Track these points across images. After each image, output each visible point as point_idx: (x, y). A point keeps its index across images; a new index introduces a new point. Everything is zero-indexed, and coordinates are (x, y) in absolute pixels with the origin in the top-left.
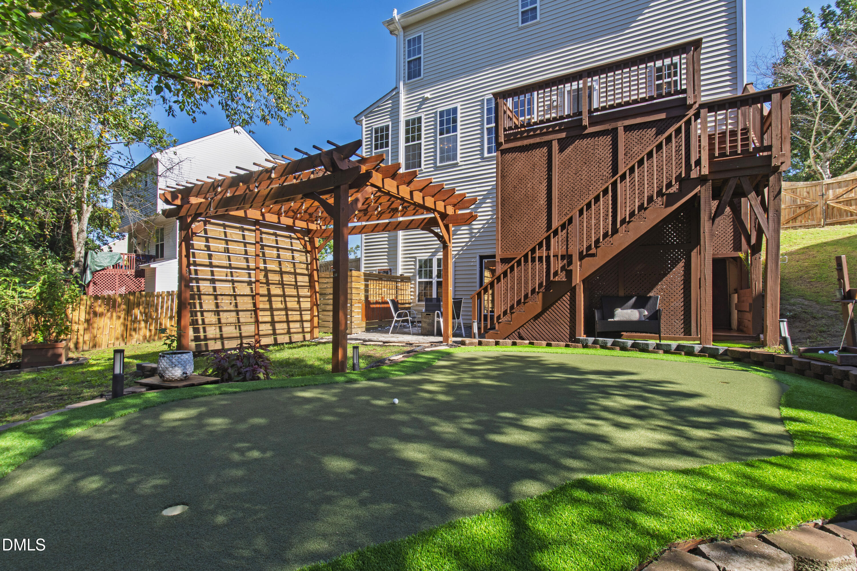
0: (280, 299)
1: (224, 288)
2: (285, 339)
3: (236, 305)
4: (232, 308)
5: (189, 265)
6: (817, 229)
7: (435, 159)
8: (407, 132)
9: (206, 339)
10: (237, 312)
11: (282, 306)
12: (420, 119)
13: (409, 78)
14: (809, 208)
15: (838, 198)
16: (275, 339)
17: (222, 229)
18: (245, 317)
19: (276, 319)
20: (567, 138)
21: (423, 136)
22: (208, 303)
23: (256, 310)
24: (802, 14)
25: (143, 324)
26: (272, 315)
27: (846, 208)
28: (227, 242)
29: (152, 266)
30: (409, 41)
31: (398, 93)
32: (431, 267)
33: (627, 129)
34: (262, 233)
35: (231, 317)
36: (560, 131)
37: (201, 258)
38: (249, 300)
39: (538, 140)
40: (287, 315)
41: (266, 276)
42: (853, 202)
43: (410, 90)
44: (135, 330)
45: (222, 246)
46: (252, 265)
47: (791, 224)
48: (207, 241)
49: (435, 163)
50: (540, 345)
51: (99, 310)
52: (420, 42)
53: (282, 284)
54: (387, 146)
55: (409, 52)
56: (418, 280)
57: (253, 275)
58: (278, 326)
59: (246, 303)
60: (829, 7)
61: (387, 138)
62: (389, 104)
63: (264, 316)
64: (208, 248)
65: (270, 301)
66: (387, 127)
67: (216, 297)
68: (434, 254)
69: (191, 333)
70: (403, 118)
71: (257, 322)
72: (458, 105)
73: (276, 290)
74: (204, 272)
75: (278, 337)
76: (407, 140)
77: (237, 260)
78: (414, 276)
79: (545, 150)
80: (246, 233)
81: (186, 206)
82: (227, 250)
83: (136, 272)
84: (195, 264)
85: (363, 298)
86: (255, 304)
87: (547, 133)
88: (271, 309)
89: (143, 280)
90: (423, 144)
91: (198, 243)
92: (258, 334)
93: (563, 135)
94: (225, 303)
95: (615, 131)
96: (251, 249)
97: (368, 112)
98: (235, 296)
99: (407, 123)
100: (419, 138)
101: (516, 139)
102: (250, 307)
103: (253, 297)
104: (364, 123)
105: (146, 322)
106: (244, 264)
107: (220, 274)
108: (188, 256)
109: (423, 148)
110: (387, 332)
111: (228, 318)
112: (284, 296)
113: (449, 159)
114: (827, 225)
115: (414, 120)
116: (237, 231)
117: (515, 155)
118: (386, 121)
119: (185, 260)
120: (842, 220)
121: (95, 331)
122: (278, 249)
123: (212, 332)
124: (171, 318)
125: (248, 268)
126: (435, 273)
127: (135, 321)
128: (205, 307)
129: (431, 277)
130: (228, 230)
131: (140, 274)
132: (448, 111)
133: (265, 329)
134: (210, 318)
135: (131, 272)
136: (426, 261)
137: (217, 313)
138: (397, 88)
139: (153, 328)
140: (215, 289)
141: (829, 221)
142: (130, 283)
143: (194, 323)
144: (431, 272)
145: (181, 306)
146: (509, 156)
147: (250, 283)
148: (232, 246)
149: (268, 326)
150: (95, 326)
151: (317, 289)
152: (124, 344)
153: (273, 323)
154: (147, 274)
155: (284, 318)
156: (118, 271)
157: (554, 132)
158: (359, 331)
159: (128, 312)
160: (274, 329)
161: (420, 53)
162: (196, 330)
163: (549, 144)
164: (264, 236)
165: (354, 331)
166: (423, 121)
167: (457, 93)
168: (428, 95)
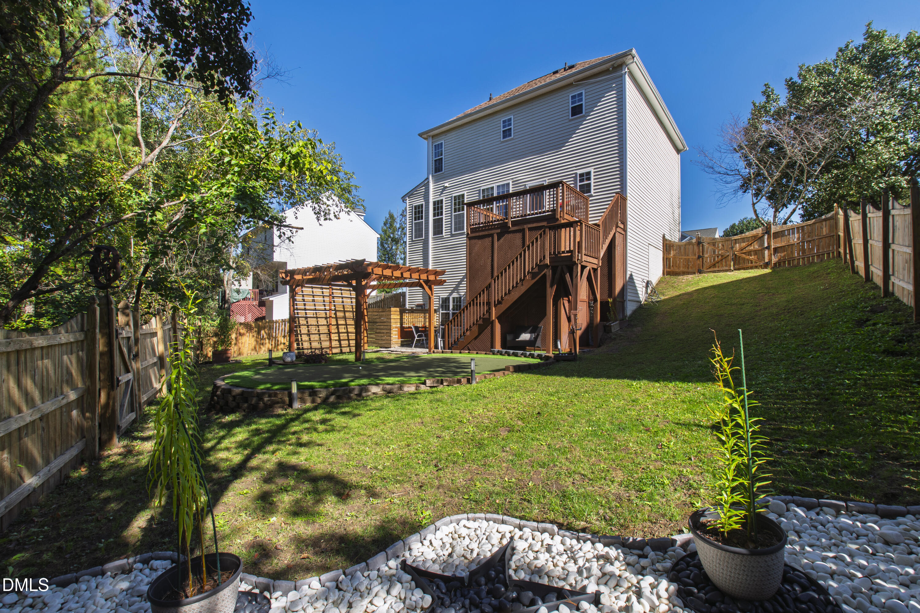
0: (343, 327)
1: (312, 321)
2: (347, 350)
3: (319, 331)
4: (316, 332)
5: (294, 310)
6: (729, 273)
7: (451, 229)
8: (434, 209)
9: (303, 349)
10: (319, 334)
11: (345, 331)
12: (442, 201)
13: (436, 172)
14: (724, 258)
15: (742, 250)
16: (341, 350)
17: (311, 290)
18: (323, 337)
19: (342, 338)
20: (501, 233)
21: (444, 213)
22: (304, 330)
23: (329, 333)
24: (764, 88)
25: (267, 341)
26: (339, 336)
27: (747, 257)
28: (313, 296)
29: (271, 299)
30: (435, 146)
31: (428, 182)
32: (449, 302)
33: (530, 229)
34: (333, 289)
35: (316, 337)
36: (497, 228)
37: (300, 306)
38: (325, 327)
39: (486, 233)
40: (348, 336)
41: (335, 314)
42: (752, 253)
43: (436, 181)
44: (263, 344)
45: (311, 298)
46: (327, 308)
47: (711, 269)
48: (303, 296)
49: (451, 232)
50: (473, 353)
51: (242, 331)
52: (442, 148)
53: (345, 318)
54: (422, 219)
55: (435, 153)
56: (441, 312)
57: (328, 314)
58: (342, 342)
59: (323, 329)
60: (791, 79)
61: (422, 213)
62: (423, 189)
63: (334, 337)
64: (304, 300)
65: (338, 328)
66: (422, 205)
67: (308, 326)
68: (451, 294)
69: (295, 346)
70: (432, 199)
71: (330, 340)
72: (465, 193)
73: (341, 322)
74: (302, 313)
75: (343, 349)
76: (434, 216)
77: (319, 305)
78: (439, 309)
79: (490, 239)
80: (324, 290)
81: (292, 280)
82: (314, 301)
83: (259, 303)
84: (297, 309)
85: (399, 325)
86: (329, 330)
87: (491, 229)
88: (339, 333)
89: (264, 309)
90: (444, 218)
91: (299, 298)
92: (331, 347)
93: (499, 231)
94: (313, 330)
95: (524, 229)
96: (327, 299)
97: (410, 194)
98: (318, 326)
99: (434, 203)
100: (442, 214)
101: (476, 232)
102: (327, 331)
103: (328, 326)
104: (408, 202)
105: (269, 339)
106: (323, 308)
107: (310, 314)
108: (293, 306)
109: (444, 221)
110: (411, 347)
111: (315, 337)
112: (346, 325)
113: (460, 230)
114: (735, 270)
115: (438, 201)
116: (319, 290)
117: (476, 241)
118: (421, 202)
119: (292, 308)
120: (745, 266)
121: (240, 345)
122: (342, 298)
123: (306, 345)
124: (284, 337)
125: (325, 310)
126: (451, 307)
127: (263, 339)
128: (302, 332)
129: (449, 310)
130: (314, 290)
131: (262, 304)
132: (459, 196)
133: (335, 344)
134: (305, 338)
135: (256, 303)
136: (446, 298)
137: (309, 335)
138: (428, 178)
139: (273, 343)
140: (307, 322)
141: (737, 266)
142: (255, 310)
143: (297, 340)
144: (449, 306)
145: (291, 331)
146: (473, 241)
147: (326, 318)
148: (316, 298)
149: (337, 343)
150: (240, 341)
151: (367, 320)
152: (256, 354)
153: (339, 340)
154: (267, 304)
155: (346, 338)
156: (247, 302)
157: (495, 229)
158: (396, 346)
159: (259, 333)
160: (340, 344)
161: (442, 155)
162: (298, 344)
163: (492, 236)
164: (334, 291)
165: (392, 346)
166: (444, 202)
167: (465, 184)
168: (447, 185)
